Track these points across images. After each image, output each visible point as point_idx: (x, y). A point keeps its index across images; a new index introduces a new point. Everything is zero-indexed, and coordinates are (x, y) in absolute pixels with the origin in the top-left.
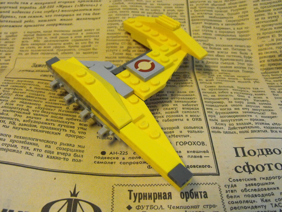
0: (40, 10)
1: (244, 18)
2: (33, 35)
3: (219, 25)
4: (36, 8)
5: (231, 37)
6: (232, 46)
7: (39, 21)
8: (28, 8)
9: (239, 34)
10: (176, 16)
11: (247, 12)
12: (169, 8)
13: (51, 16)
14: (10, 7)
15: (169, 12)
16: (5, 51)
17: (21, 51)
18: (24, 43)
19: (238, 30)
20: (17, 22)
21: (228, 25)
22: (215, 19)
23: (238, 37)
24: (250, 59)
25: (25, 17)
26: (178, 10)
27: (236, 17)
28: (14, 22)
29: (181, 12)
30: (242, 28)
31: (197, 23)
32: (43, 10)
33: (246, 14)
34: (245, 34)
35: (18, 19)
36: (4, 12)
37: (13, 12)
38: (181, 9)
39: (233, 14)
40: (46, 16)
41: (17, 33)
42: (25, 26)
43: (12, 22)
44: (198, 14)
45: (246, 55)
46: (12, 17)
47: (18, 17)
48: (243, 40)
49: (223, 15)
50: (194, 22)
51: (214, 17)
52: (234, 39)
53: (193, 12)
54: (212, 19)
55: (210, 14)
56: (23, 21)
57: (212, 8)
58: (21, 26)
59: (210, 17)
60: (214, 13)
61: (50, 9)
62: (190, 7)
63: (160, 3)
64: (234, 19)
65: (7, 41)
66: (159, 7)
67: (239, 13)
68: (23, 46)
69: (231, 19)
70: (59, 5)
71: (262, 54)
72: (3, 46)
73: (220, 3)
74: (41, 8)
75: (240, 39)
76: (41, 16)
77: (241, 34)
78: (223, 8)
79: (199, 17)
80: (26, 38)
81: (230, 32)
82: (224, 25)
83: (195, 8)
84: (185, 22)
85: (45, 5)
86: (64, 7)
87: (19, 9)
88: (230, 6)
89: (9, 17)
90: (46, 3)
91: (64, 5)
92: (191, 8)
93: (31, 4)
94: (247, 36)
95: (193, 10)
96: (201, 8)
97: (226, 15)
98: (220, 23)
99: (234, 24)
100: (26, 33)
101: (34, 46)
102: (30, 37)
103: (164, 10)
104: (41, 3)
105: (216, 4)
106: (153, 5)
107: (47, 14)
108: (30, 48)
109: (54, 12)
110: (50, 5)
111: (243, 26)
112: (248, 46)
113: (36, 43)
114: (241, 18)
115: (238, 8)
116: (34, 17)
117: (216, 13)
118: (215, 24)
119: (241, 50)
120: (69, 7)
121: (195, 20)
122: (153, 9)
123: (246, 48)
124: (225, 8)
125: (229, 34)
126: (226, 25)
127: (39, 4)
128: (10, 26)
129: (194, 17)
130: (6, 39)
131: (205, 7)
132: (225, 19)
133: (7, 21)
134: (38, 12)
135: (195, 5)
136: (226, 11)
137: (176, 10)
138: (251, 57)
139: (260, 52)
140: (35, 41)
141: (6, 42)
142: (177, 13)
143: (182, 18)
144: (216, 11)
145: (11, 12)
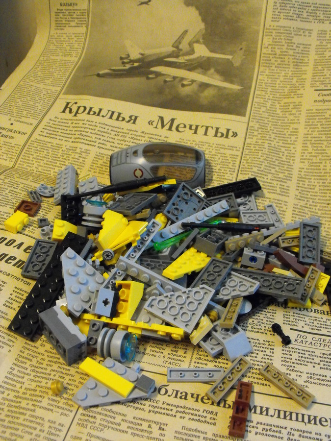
0: (114, 137)
1: (288, 178)
2: (104, 157)
3: (264, 178)
4: (111, 134)
5: (272, 191)
6: (270, 198)
7: (111, 146)
8: (105, 132)
9: (280, 189)
10: (228, 165)
11: (292, 174)
12: (224, 157)
13: (122, 144)
14: (90, 129)
15: (223, 160)
16: (78, 165)
17: (90, 168)
18: (94, 162)
19: (280, 186)
20: (92, 141)
21: (272, 180)
22: (262, 173)
23: (278, 192)
24: (284, 213)
25: (100, 139)
26: (231, 160)
27: (281, 175)
28: (90, 141)
29: (234, 162)
30: (284, 186)
31: (245, 174)
32: (116, 138)
33: (291, 176)
34: (285, 191)
35: (94, 140)
36: (84, 131)
37: (91, 133)
38: (235, 159)
39: (280, 172)
40: (118, 144)
41: (90, 150)
42: (98, 147)
43: (88, 140)
44: (248, 166)
45: (281, 209)
46: (89, 137)
47: (94, 138)
48: (282, 195)
49: (270, 170)
50: (242, 172)
51: (262, 171)
52: (274, 193)
53: (244, 164)
54: (259, 172)
55: (259, 167)
56: (97, 142)
57: (262, 162)
58: (95, 146)
59: (258, 170)
60: (263, 167)
61: (122, 138)
62: (243, 158)
63: (218, 151)
64: (279, 176)
65: (80, 155)
66: (215, 155)
67: (285, 173)
68: (93, 164)
69: (277, 176)
70: (131, 136)
71: (295, 211)
72: (76, 160)
73: (271, 160)
74: (115, 135)
75: (279, 194)
76: (113, 142)
77: (282, 190)
78: (272, 164)
79: (248, 168)
80: (97, 158)
81: (272, 186)
82: (269, 179)
83: (248, 160)
84: (234, 172)
85: (119, 133)
86: (135, 139)
87: (96, 131)
88: (279, 165)
89: (87, 136)
90: (121, 132)
91: (135, 137)
92: (243, 160)
93: (108, 129)
94: (286, 193)
95: (245, 162)
96: (252, 160)
97: (273, 171)
98: (266, 177)
99: (278, 181)
100: (98, 154)
101: (102, 166)
102: (101, 158)
103: (219, 159)
104: (116, 131)
105: (267, 159)
106: (211, 152)
107: (119, 142)
108: (99, 167)
109: (125, 141)
110: (123, 134)
111: (286, 185)
112: (285, 202)
113: (105, 164)
114: (286, 178)
115: (285, 168)
116: (108, 141)
117: (265, 167)
118: (261, 177)
119: (278, 203)
120: (139, 140)
121: (243, 171)
122: (210, 156)
123: (283, 203)
124: (274, 165)
125: (271, 188)
126: (271, 179)
127: (114, 131)
128: (85, 144)
129: (243, 168)
130: (80, 154)
131: (256, 161)
132: (271, 175)
133: (84, 139)
134: (112, 138)
135: (248, 157)
136: (275, 168)
137: (230, 159)
138: (285, 211)
139: (294, 209)
140: (104, 162)
141: (79, 157)
142: (230, 163)
143: (233, 167)
144: (265, 166)
145: (89, 132)
